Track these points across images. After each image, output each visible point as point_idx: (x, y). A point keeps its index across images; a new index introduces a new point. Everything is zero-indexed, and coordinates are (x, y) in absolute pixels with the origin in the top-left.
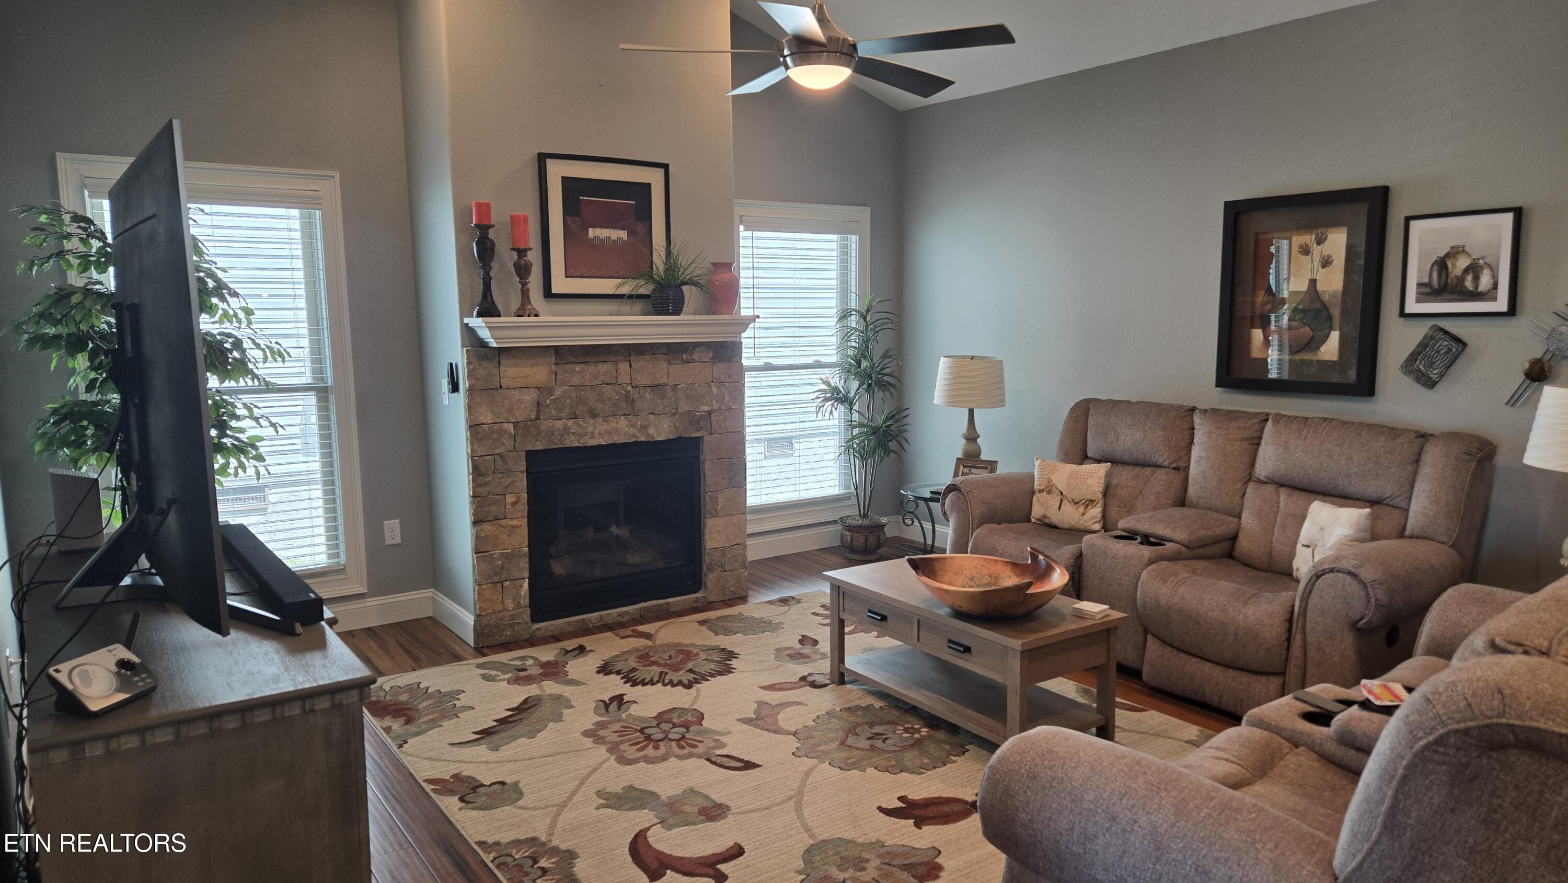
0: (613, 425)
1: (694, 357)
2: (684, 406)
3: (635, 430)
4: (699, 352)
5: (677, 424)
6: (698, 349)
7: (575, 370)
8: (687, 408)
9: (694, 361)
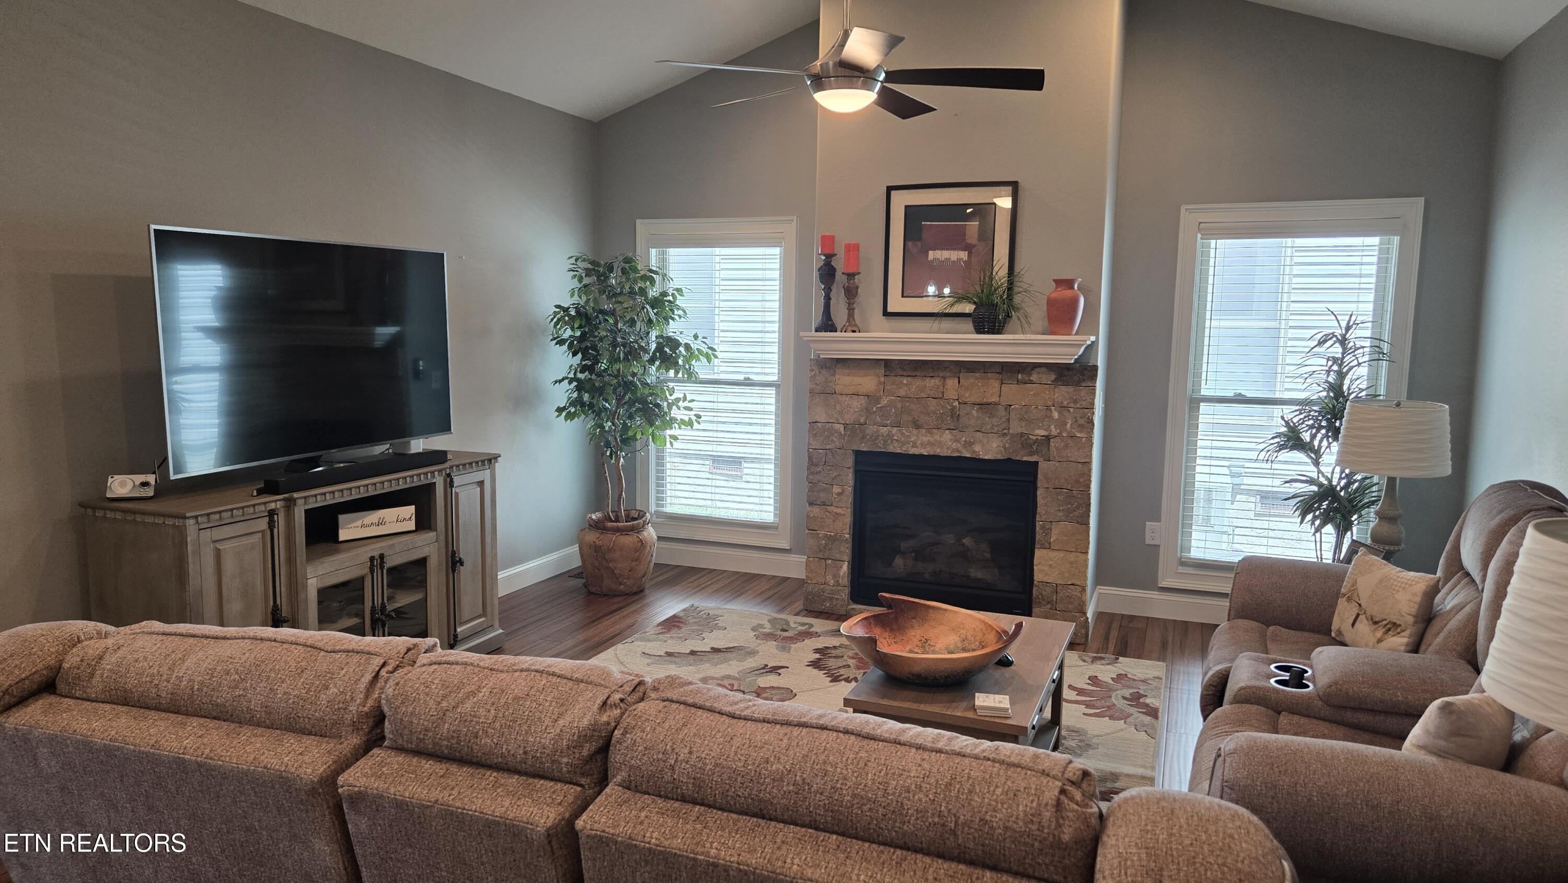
0: (937, 437)
1: (1031, 378)
2: (1016, 427)
3: (959, 445)
4: (1039, 373)
5: (1007, 445)
6: (1038, 370)
7: (902, 383)
8: (1019, 430)
9: (1032, 382)
